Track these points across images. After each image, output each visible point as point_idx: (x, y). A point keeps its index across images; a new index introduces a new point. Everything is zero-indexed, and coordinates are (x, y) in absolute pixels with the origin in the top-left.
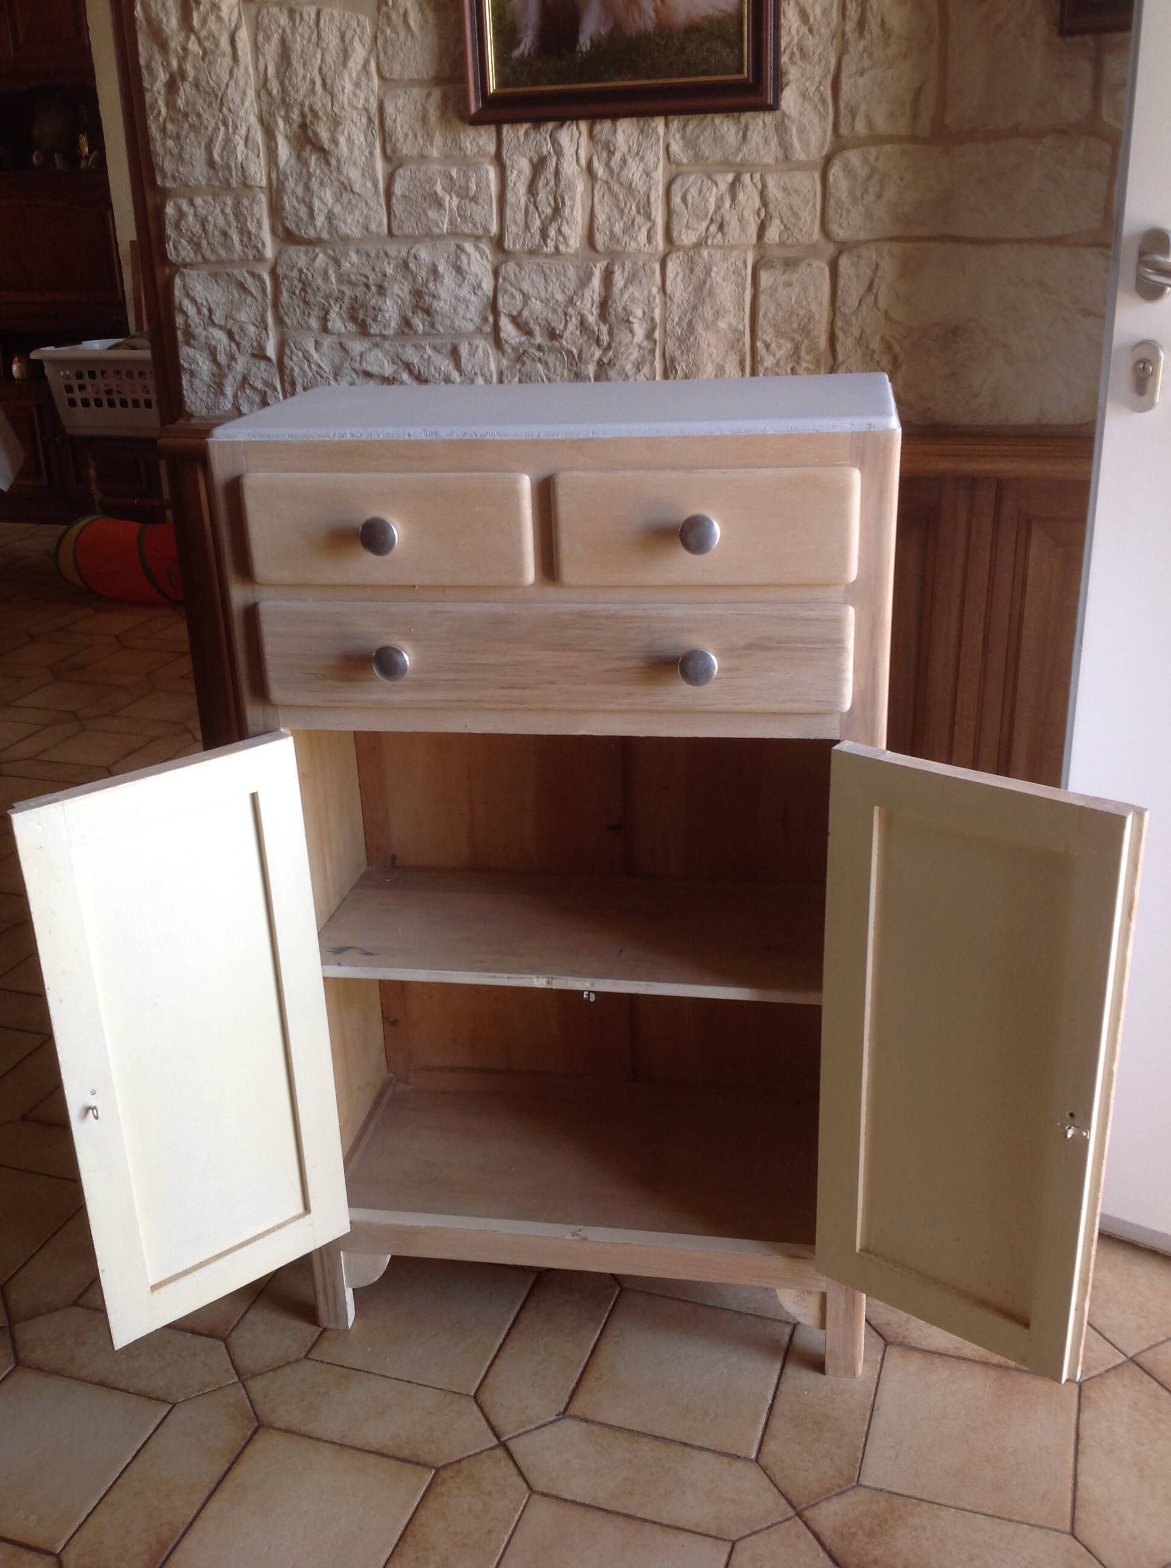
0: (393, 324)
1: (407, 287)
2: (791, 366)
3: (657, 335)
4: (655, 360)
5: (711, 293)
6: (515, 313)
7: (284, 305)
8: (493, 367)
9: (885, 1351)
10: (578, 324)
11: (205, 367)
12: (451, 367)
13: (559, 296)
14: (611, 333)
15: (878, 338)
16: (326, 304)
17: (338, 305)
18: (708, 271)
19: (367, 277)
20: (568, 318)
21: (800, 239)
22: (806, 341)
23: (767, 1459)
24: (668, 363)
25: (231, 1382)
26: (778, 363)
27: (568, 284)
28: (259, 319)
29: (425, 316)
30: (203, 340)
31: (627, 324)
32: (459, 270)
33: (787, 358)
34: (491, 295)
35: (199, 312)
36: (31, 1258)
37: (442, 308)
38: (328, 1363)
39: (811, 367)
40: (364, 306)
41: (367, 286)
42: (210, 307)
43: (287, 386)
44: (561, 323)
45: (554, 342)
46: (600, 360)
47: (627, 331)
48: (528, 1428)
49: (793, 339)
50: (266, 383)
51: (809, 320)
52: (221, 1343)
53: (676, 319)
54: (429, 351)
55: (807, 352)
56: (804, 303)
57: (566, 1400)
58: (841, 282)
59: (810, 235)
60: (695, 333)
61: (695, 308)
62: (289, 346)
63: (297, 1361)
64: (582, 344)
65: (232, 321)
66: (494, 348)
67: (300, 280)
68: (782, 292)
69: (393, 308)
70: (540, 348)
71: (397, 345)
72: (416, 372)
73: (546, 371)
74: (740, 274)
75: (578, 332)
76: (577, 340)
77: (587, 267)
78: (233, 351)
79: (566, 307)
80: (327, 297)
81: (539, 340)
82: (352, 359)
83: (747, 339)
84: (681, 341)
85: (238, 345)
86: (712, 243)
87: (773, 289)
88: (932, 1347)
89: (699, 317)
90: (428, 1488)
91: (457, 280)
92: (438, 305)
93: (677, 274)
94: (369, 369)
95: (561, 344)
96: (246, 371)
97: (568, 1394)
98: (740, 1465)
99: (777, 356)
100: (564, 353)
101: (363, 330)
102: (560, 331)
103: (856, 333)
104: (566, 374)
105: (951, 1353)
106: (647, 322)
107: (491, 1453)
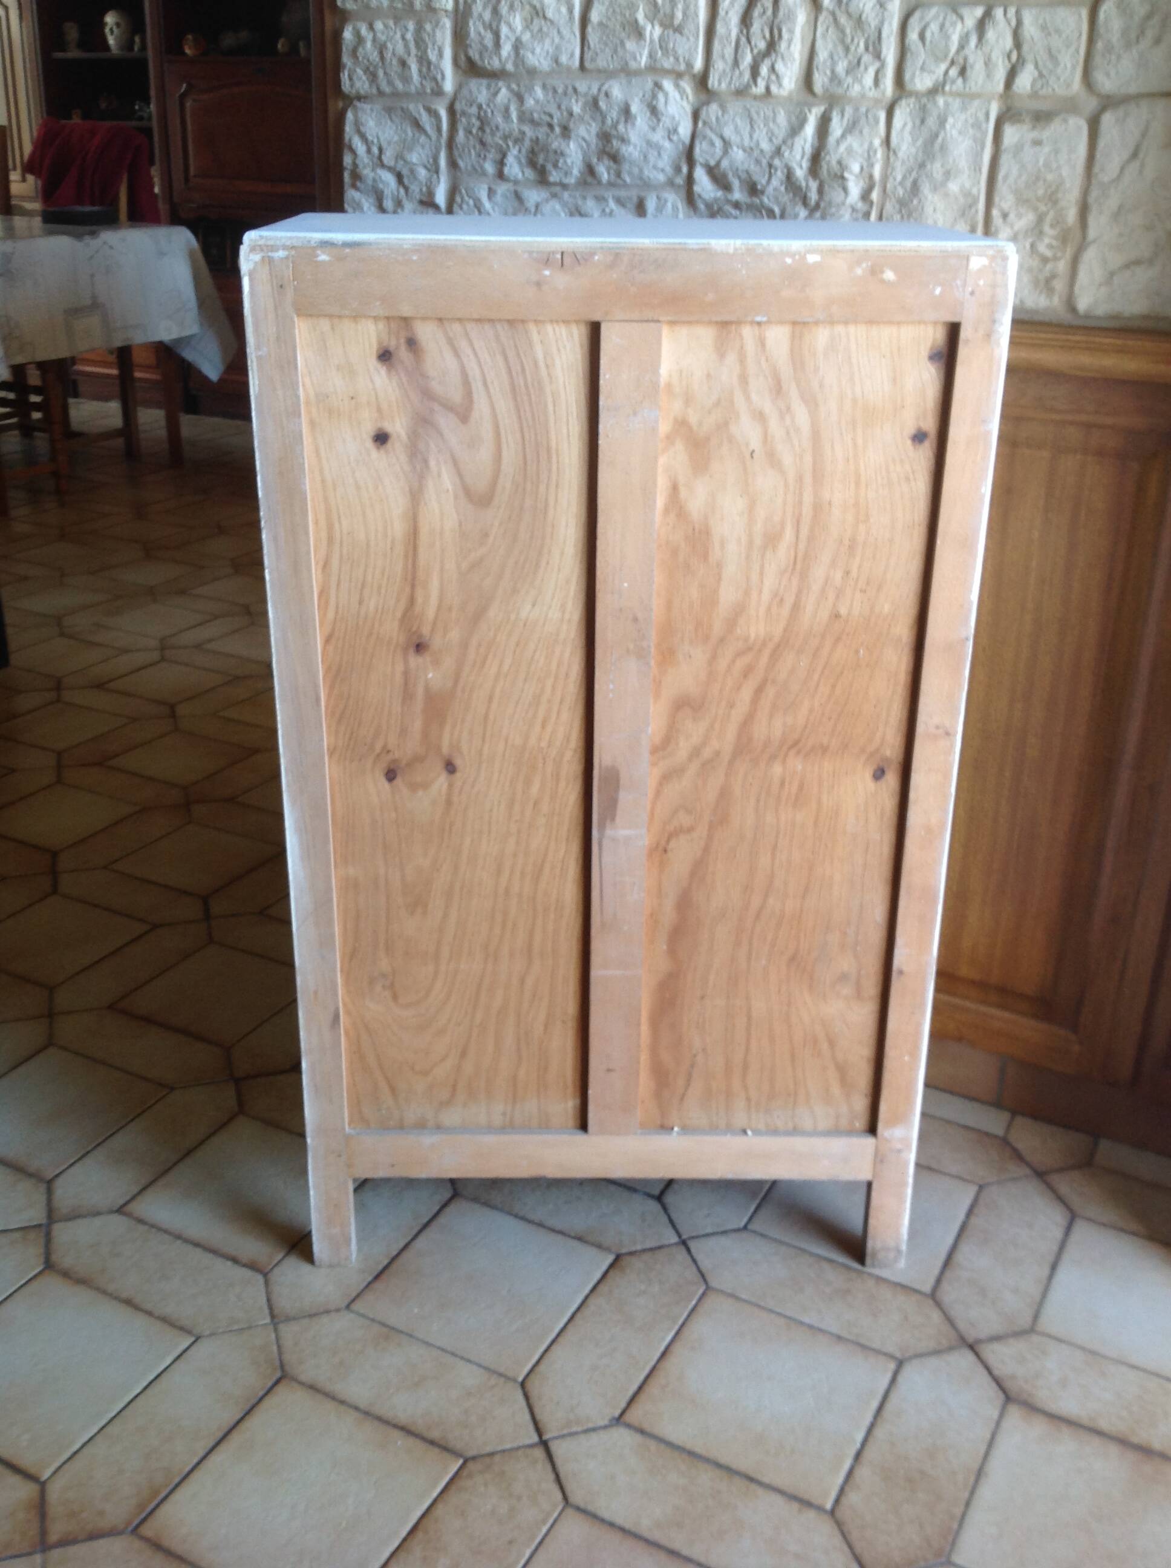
0: (575, 172)
1: (594, 128)
3: (875, 196)
5: (943, 148)
6: (712, 163)
7: (459, 146)
9: (1004, 1407)
10: (784, 179)
13: (765, 146)
14: (821, 191)
15: (1140, 214)
16: (504, 146)
17: (517, 148)
18: (942, 122)
19: (551, 116)
20: (773, 171)
21: (1057, 89)
22: (1052, 213)
23: (843, 1513)
25: (262, 1323)
27: (776, 131)
28: (431, 160)
29: (612, 164)
30: (370, 182)
31: (840, 181)
32: (654, 111)
34: (687, 141)
35: (369, 151)
37: (630, 154)
38: (369, 1318)
39: (1054, 243)
40: (545, 149)
41: (551, 126)
42: (380, 145)
44: (764, 176)
45: (754, 198)
47: (840, 189)
48: (574, 1429)
49: (1036, 209)
51: (1058, 187)
52: (261, 1276)
53: (899, 178)
54: (612, 204)
55: (1051, 226)
56: (1054, 165)
57: (623, 1405)
58: (1102, 144)
59: (1068, 85)
60: (920, 195)
61: (922, 166)
62: (460, 192)
63: (338, 1310)
64: (785, 203)
65: (402, 162)
66: (685, 204)
67: (479, 118)
68: (1028, 153)
69: (576, 153)
70: (736, 206)
71: (578, 196)
74: (979, 127)
75: (783, 188)
76: (780, 197)
77: (801, 112)
78: (400, 197)
79: (772, 158)
80: (505, 138)
81: (737, 195)
82: (526, 209)
83: (981, 206)
84: (902, 204)
85: (406, 189)
86: (951, 89)
87: (1019, 148)
88: (1060, 1412)
89: (927, 176)
90: (452, 1480)
91: (651, 123)
92: (626, 151)
93: (905, 125)
95: (762, 202)
97: (627, 1399)
98: (811, 1514)
99: (1015, 228)
100: (764, 213)
101: (542, 179)
102: (762, 185)
103: (1114, 205)
105: (1083, 1422)
106: (864, 180)
107: (529, 1451)
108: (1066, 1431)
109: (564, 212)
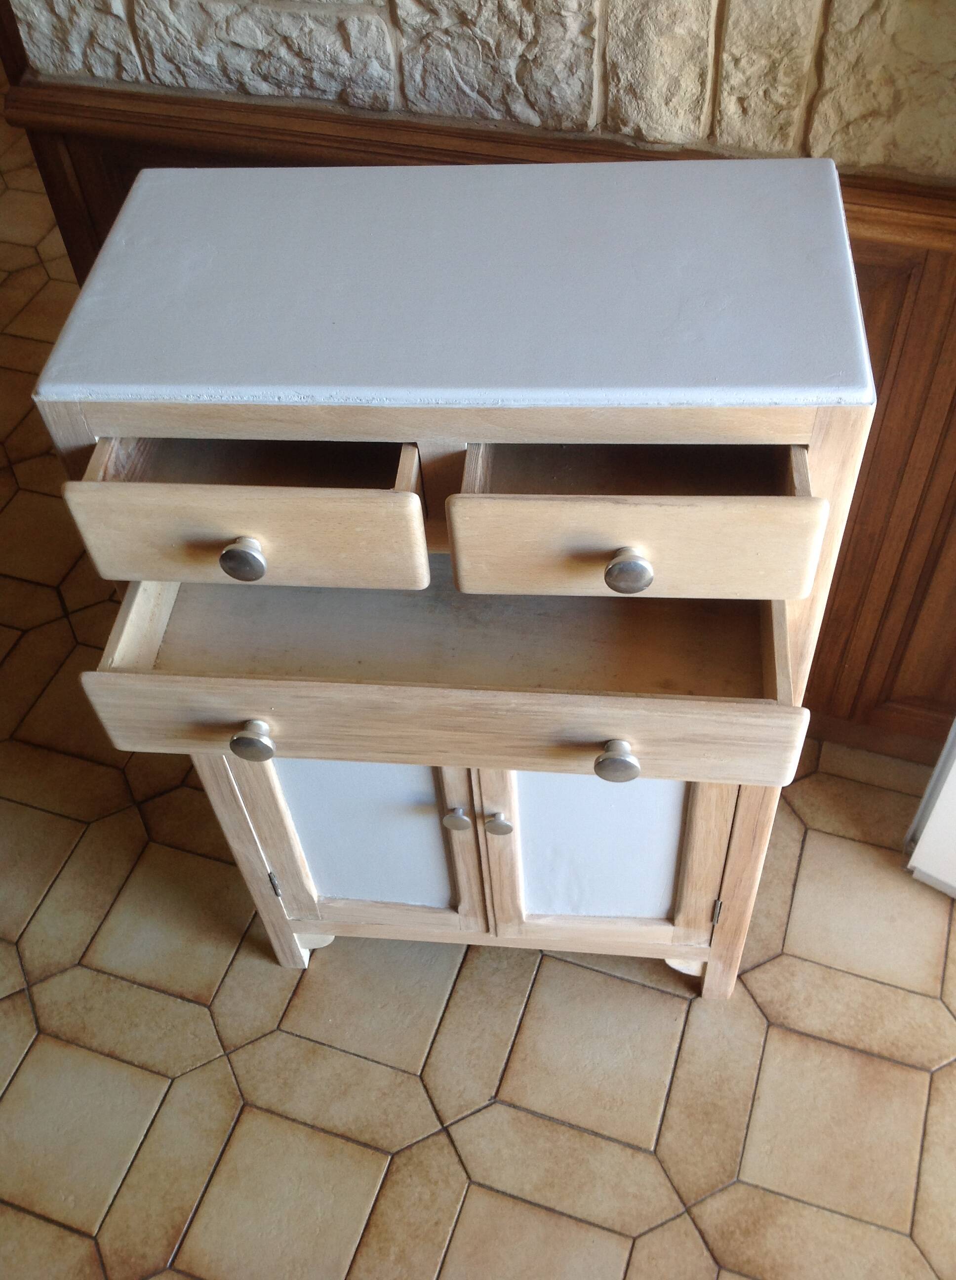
2: (764, 87)
3: (596, 33)
4: (592, 63)
8: (390, 48)
9: (767, 1032)
10: (496, 9)
11: (43, 19)
12: (338, 45)
14: (537, 24)
15: (879, 67)
22: (786, 60)
23: (663, 1152)
24: (609, 67)
25: (218, 1055)
26: (747, 83)
31: (557, 17)
33: (760, 77)
36: (38, 908)
38: (297, 1036)
39: (789, 91)
43: (143, 49)
44: (473, 7)
45: (465, 28)
46: (522, 57)
47: (558, 24)
48: (466, 1113)
49: (770, 56)
50: (117, 43)
51: (792, 35)
52: (206, 1010)
53: (621, 16)
54: (311, 24)
55: (785, 74)
56: (788, 14)
57: (497, 1083)
60: (645, 38)
61: (645, 5)
62: (139, 3)
63: (272, 1032)
64: (500, 34)
66: (390, 25)
70: (447, 32)
71: (270, 10)
72: (297, 50)
73: (456, 61)
75: (495, 20)
76: (493, 29)
81: (447, 22)
82: (216, 25)
83: (711, 49)
84: (627, 44)
88: (808, 1030)
89: (651, 18)
90: (386, 1175)
94: (239, 40)
95: (474, 34)
96: (92, 28)
97: (499, 1077)
98: (640, 1157)
99: (748, 73)
100: (478, 42)
102: (473, 16)
103: (851, 57)
104: (480, 66)
105: (825, 1036)
106: (583, 16)
107: (435, 1138)
108: (812, 1046)
109: (259, 28)
